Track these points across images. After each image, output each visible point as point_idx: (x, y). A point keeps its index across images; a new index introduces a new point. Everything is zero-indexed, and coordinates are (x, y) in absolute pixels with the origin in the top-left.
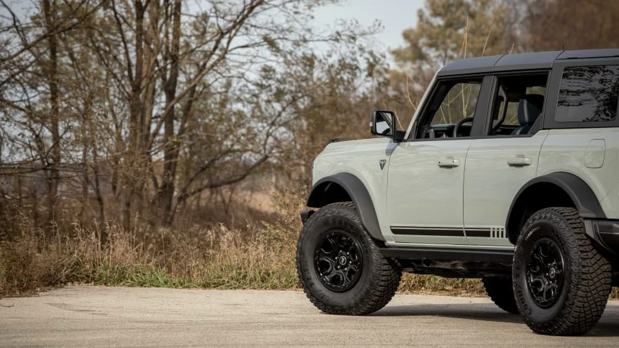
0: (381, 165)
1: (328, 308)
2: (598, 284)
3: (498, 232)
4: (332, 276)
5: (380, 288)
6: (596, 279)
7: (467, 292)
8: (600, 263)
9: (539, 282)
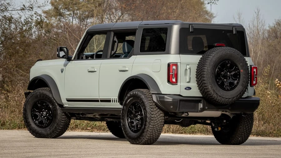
0: (61, 71)
1: (38, 135)
2: (158, 122)
3: (114, 100)
4: (40, 121)
5: (61, 126)
6: (157, 120)
7: (98, 130)
8: (159, 113)
9: (133, 122)
